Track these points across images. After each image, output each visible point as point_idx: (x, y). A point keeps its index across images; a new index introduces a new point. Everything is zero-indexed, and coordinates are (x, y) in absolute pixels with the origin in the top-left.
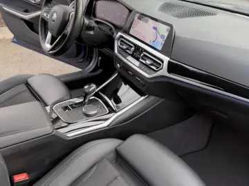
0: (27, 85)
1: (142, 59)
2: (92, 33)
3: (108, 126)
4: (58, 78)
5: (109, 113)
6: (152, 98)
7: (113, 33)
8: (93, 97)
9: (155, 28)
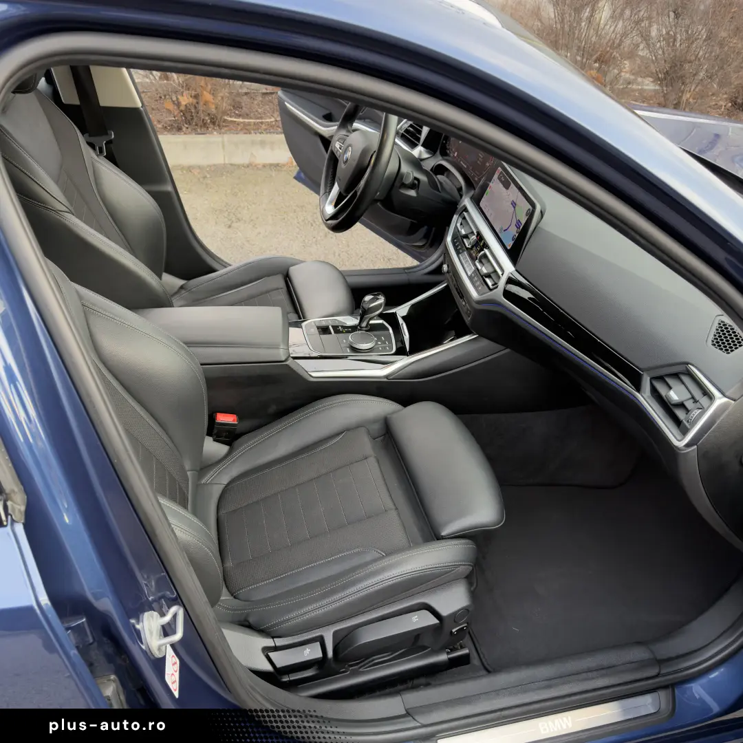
0: (287, 278)
1: (480, 262)
2: (412, 193)
3: (387, 377)
4: (343, 275)
5: (396, 354)
6: (485, 343)
7: (461, 196)
8: (381, 321)
9: (514, 204)
